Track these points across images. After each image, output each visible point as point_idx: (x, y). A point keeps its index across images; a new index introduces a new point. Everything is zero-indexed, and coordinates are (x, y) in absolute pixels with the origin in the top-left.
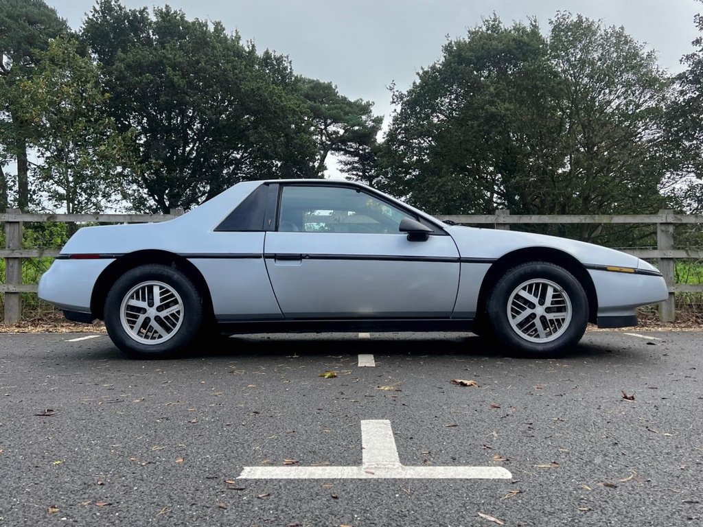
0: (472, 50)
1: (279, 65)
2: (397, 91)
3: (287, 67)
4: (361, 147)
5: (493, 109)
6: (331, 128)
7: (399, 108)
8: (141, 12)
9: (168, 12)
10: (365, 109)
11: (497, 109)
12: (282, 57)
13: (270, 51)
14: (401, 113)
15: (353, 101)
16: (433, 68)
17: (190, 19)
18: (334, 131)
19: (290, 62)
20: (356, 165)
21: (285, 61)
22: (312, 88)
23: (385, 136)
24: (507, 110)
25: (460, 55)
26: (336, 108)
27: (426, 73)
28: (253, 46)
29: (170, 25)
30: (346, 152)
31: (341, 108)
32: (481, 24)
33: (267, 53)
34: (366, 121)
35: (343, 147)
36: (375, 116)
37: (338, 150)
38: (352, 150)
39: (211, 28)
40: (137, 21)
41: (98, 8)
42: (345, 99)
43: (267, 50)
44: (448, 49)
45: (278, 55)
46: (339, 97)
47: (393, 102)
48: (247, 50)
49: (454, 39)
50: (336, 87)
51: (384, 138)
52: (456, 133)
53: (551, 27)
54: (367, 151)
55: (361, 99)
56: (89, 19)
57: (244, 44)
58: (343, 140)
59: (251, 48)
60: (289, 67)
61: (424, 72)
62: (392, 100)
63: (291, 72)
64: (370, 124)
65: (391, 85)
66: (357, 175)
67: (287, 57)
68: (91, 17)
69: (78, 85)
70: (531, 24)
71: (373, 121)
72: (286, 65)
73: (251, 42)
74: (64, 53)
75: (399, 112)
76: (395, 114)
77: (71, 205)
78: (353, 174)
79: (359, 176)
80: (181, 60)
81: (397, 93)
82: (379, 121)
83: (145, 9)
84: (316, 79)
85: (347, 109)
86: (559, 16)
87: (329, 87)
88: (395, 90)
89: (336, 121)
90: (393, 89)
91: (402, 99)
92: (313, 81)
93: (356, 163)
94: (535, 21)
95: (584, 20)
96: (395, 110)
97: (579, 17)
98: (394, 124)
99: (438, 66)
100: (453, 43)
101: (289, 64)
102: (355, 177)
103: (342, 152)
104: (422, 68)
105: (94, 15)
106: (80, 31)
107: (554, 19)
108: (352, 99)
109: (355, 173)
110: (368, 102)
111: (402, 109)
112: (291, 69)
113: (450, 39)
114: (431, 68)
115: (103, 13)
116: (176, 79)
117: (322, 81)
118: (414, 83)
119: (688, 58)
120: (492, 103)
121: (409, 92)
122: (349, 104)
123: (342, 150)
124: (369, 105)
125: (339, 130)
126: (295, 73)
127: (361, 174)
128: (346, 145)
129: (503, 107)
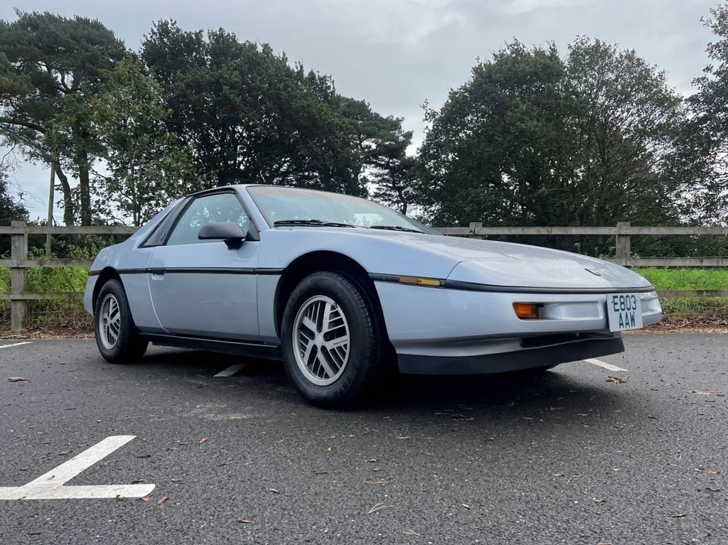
1: (322, 84)
2: (430, 109)
3: (330, 86)
4: (391, 161)
5: (523, 126)
6: (365, 143)
7: (431, 125)
8: (196, 34)
9: (222, 35)
10: (396, 125)
11: (526, 125)
12: (325, 77)
13: (315, 72)
14: (433, 130)
15: (385, 117)
16: (464, 88)
17: (241, 41)
18: (367, 146)
19: (333, 82)
20: (386, 177)
21: (328, 81)
22: (348, 106)
24: (536, 126)
25: (489, 77)
26: (370, 124)
27: (455, 93)
28: (302, 67)
29: (224, 46)
30: (377, 165)
31: (375, 125)
32: (505, 47)
33: (312, 73)
34: (397, 136)
35: (374, 160)
36: (406, 131)
37: (370, 163)
38: (383, 163)
39: (260, 49)
40: (192, 43)
41: (155, 30)
42: (377, 115)
43: (312, 71)
44: (477, 71)
45: (322, 75)
46: (372, 113)
47: (426, 120)
48: (296, 70)
49: (483, 61)
50: (369, 104)
52: (487, 149)
53: (570, 51)
54: (397, 164)
55: (392, 116)
56: (148, 40)
57: (292, 65)
58: (375, 154)
59: (299, 69)
60: (332, 87)
61: (453, 93)
62: (424, 117)
63: (333, 91)
64: (401, 138)
65: (424, 104)
66: (387, 186)
67: (330, 77)
68: (150, 39)
69: (143, 102)
70: (551, 48)
71: (404, 136)
72: (329, 84)
73: (299, 63)
74: (129, 73)
75: (431, 129)
76: (427, 131)
77: (137, 214)
78: (383, 186)
79: (389, 187)
80: (236, 79)
81: (429, 111)
82: (409, 135)
83: (201, 31)
85: (380, 124)
86: (578, 41)
87: (362, 104)
88: (428, 108)
89: (369, 136)
90: (426, 107)
91: (434, 116)
92: (348, 99)
93: (386, 175)
94: (554, 45)
95: (602, 44)
96: (427, 127)
97: (597, 41)
98: (427, 140)
99: (468, 86)
100: (483, 65)
101: (331, 84)
102: (385, 188)
103: (373, 165)
104: (452, 90)
105: (151, 37)
106: (140, 52)
107: (573, 44)
109: (385, 184)
110: (398, 119)
111: (434, 126)
112: (333, 88)
113: (480, 61)
115: (160, 34)
116: (232, 98)
118: (447, 102)
119: (698, 80)
120: (522, 120)
121: (442, 110)
122: (382, 120)
123: (374, 163)
124: (399, 121)
125: (372, 144)
126: (337, 92)
127: (391, 185)
128: (377, 158)
129: (532, 125)
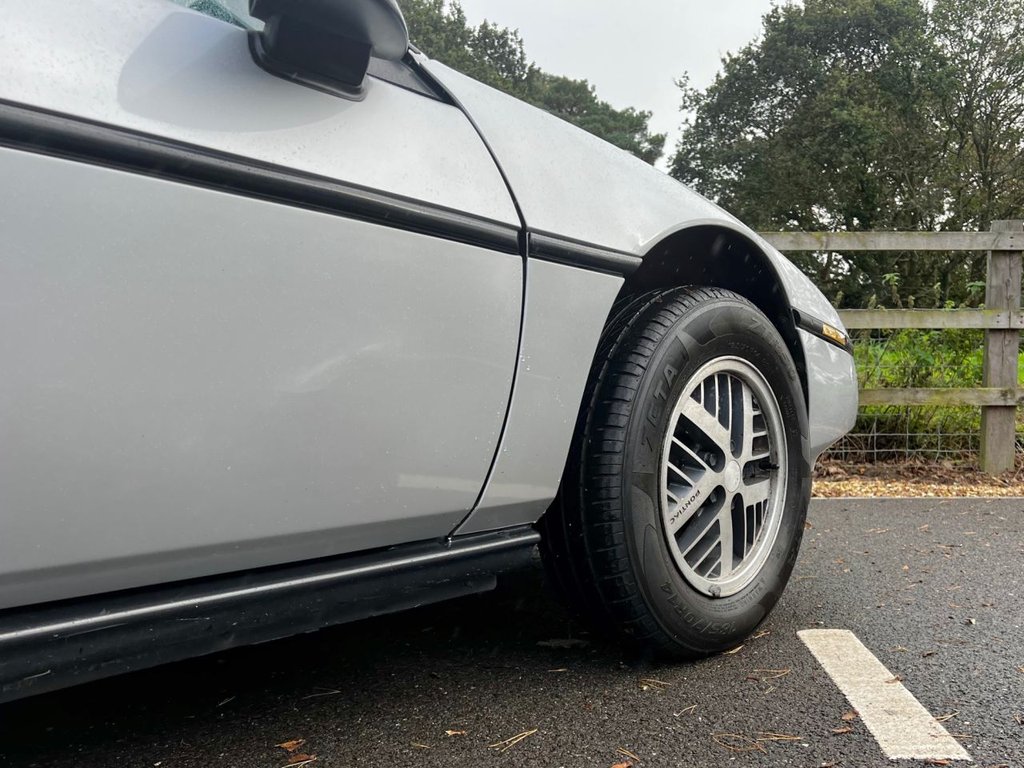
0: (810, 23)
2: (691, 89)
3: (515, 50)
5: (844, 114)
7: (693, 117)
11: (850, 115)
12: (505, 33)
14: (697, 126)
16: (748, 52)
19: (521, 42)
21: (512, 40)
22: (557, 89)
23: (670, 163)
24: (867, 116)
25: (790, 30)
26: (595, 121)
27: (735, 61)
31: (601, 121)
33: (484, 27)
34: (639, 143)
36: (654, 134)
42: (606, 107)
43: (485, 23)
44: (770, 21)
46: (597, 104)
47: (685, 107)
50: (594, 88)
51: (669, 166)
52: (782, 157)
55: (632, 108)
59: (456, 16)
60: (519, 50)
61: (732, 60)
62: (682, 103)
63: (522, 58)
64: (645, 146)
65: (683, 80)
67: (515, 34)
71: (651, 142)
75: (693, 123)
81: (690, 93)
84: (561, 76)
85: (611, 123)
87: (583, 86)
88: (688, 88)
90: (685, 85)
91: (698, 103)
92: (558, 79)
96: (687, 120)
98: (685, 143)
99: (754, 49)
100: (780, 11)
104: (729, 55)
108: (618, 108)
110: (642, 113)
111: (698, 118)
112: (521, 52)
114: (744, 52)
117: (571, 79)
118: (718, 76)
120: (842, 105)
121: (711, 91)
122: (614, 115)
124: (643, 116)
126: (528, 62)
129: (855, 114)
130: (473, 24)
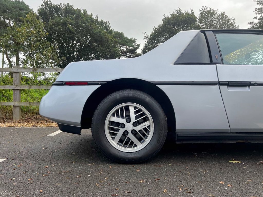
0: (173, 20)
1: (106, 25)
3: (108, 26)
4: (132, 55)
6: (122, 48)
7: (147, 41)
9: (68, 6)
10: (134, 41)
12: (106, 22)
13: (103, 20)
17: (75, 8)
18: (123, 49)
19: (109, 24)
22: (115, 34)
23: (142, 51)
25: (169, 22)
26: (124, 41)
27: (156, 29)
28: (97, 17)
29: (69, 10)
30: (127, 57)
31: (126, 41)
32: (175, 12)
34: (134, 45)
35: (126, 55)
36: (137, 44)
37: (124, 56)
38: (129, 56)
39: (82, 12)
40: (57, 9)
41: (43, 4)
42: (127, 38)
44: (163, 20)
46: (125, 37)
48: (95, 19)
49: (166, 16)
50: (124, 34)
53: (200, 13)
54: (134, 56)
55: (132, 38)
56: (40, 8)
57: (94, 17)
58: (126, 52)
59: (96, 18)
62: (144, 38)
64: (135, 46)
65: (144, 33)
69: (37, 30)
70: (192, 12)
71: (137, 46)
73: (96, 16)
74: (32, 19)
76: (145, 43)
80: (72, 22)
81: (146, 36)
82: (138, 45)
83: (60, 4)
86: (203, 8)
87: (121, 34)
88: (146, 34)
89: (123, 45)
91: (148, 37)
94: (193, 11)
95: (212, 10)
96: (145, 41)
97: (210, 9)
98: (145, 46)
99: (161, 26)
100: (166, 18)
103: (125, 57)
104: (155, 27)
105: (42, 7)
107: (201, 10)
108: (129, 38)
110: (134, 39)
111: (148, 41)
112: (110, 26)
114: (158, 27)
115: (45, 6)
116: (71, 29)
117: (119, 32)
118: (153, 32)
121: (151, 35)
123: (125, 56)
125: (124, 49)
126: (111, 28)
128: (126, 54)
130: (99, 20)
